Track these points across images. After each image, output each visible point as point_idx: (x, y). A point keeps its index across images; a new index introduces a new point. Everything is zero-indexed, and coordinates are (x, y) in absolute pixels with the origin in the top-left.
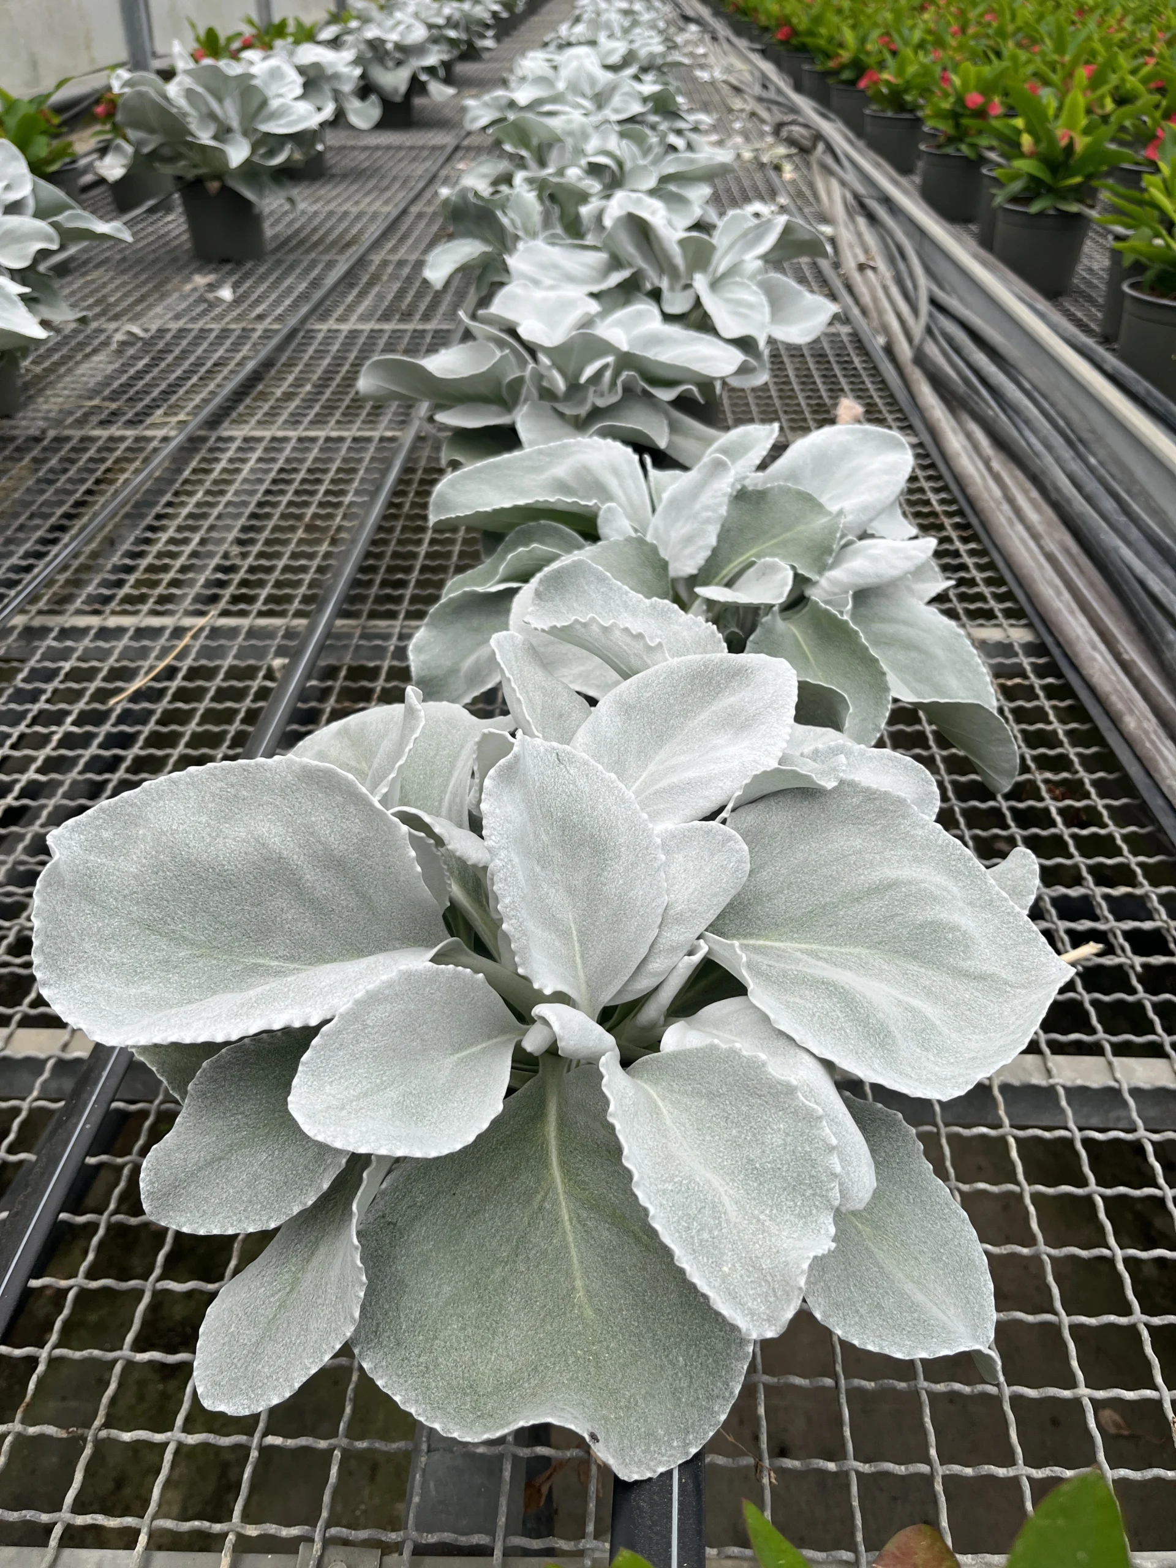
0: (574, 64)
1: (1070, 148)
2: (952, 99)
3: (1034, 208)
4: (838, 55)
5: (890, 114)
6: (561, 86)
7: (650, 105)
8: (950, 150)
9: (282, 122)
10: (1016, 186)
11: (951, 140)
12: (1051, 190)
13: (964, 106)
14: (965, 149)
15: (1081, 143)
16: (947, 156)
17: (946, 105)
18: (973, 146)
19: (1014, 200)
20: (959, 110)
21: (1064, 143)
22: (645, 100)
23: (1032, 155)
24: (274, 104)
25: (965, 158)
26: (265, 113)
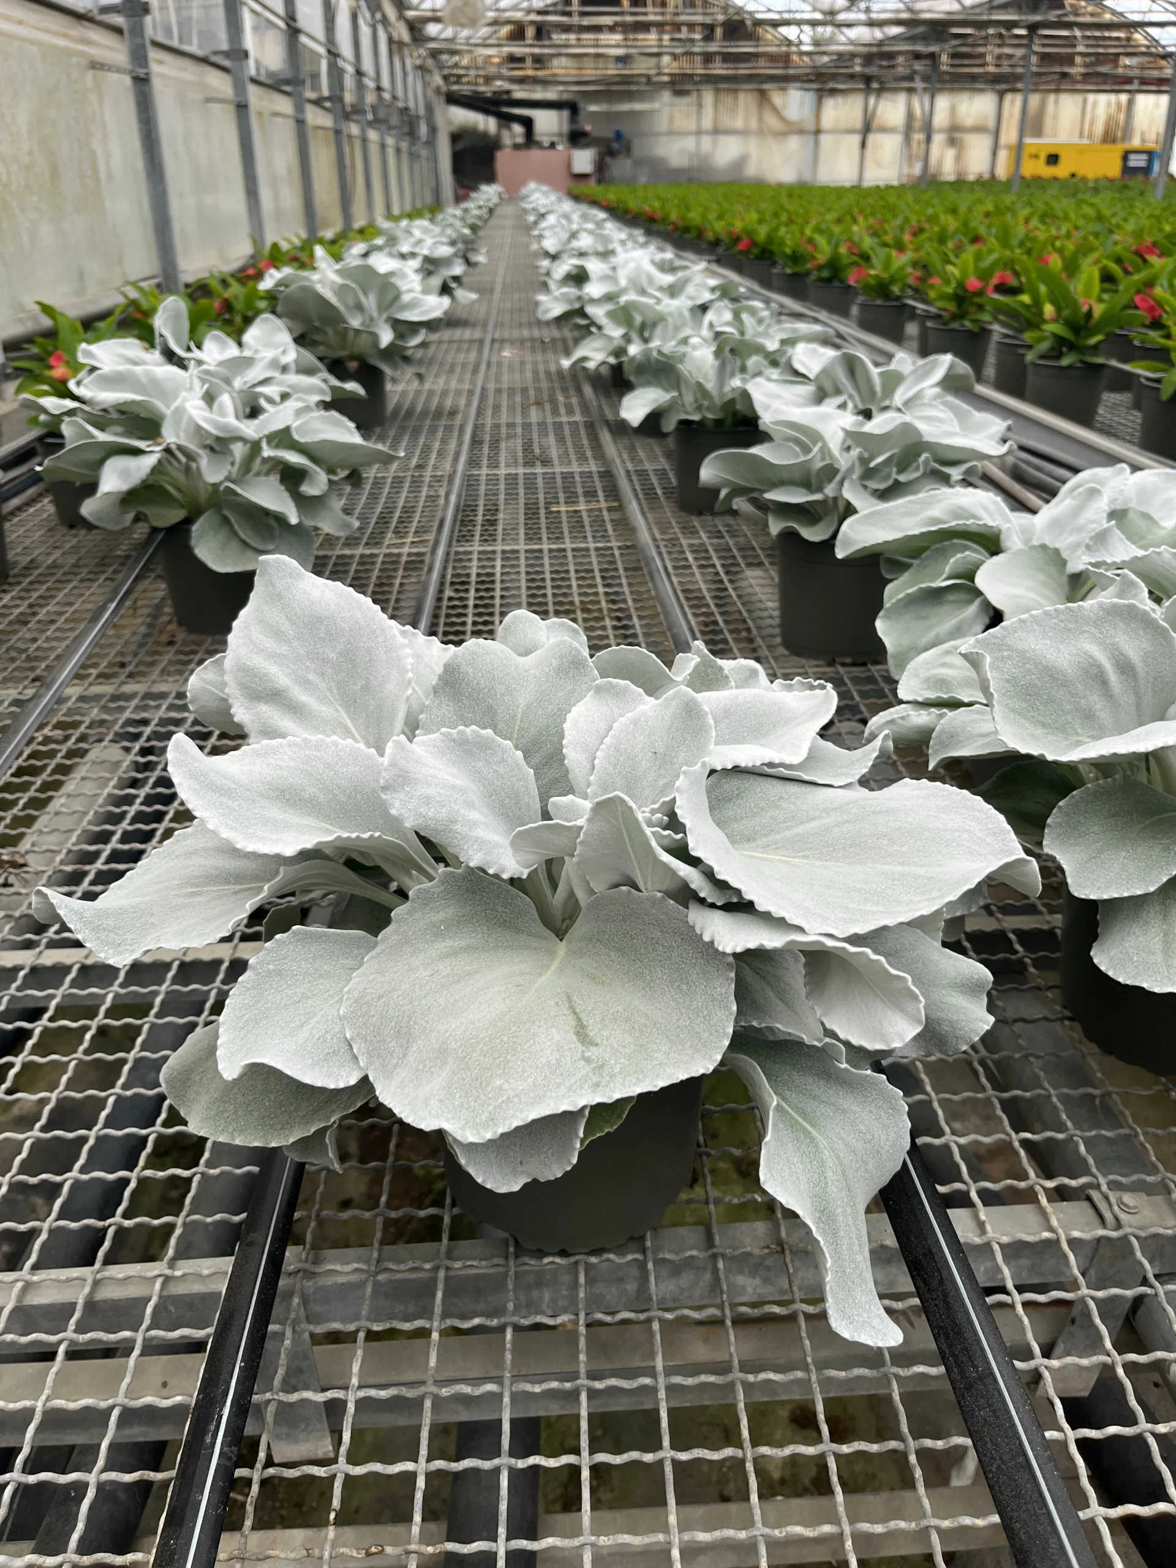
0: (632, 265)
1: (1089, 314)
2: (954, 285)
3: (1065, 362)
4: (814, 258)
5: (879, 302)
6: (623, 282)
7: (718, 293)
8: (955, 325)
9: (416, 312)
10: (1044, 346)
11: (955, 317)
12: (1072, 347)
13: (965, 290)
14: (968, 324)
15: (1098, 310)
16: (954, 330)
17: (949, 290)
18: (974, 321)
19: (1043, 357)
20: (960, 292)
21: (1085, 309)
22: (713, 290)
23: (1055, 320)
24: (406, 298)
25: (970, 332)
26: (396, 306)
